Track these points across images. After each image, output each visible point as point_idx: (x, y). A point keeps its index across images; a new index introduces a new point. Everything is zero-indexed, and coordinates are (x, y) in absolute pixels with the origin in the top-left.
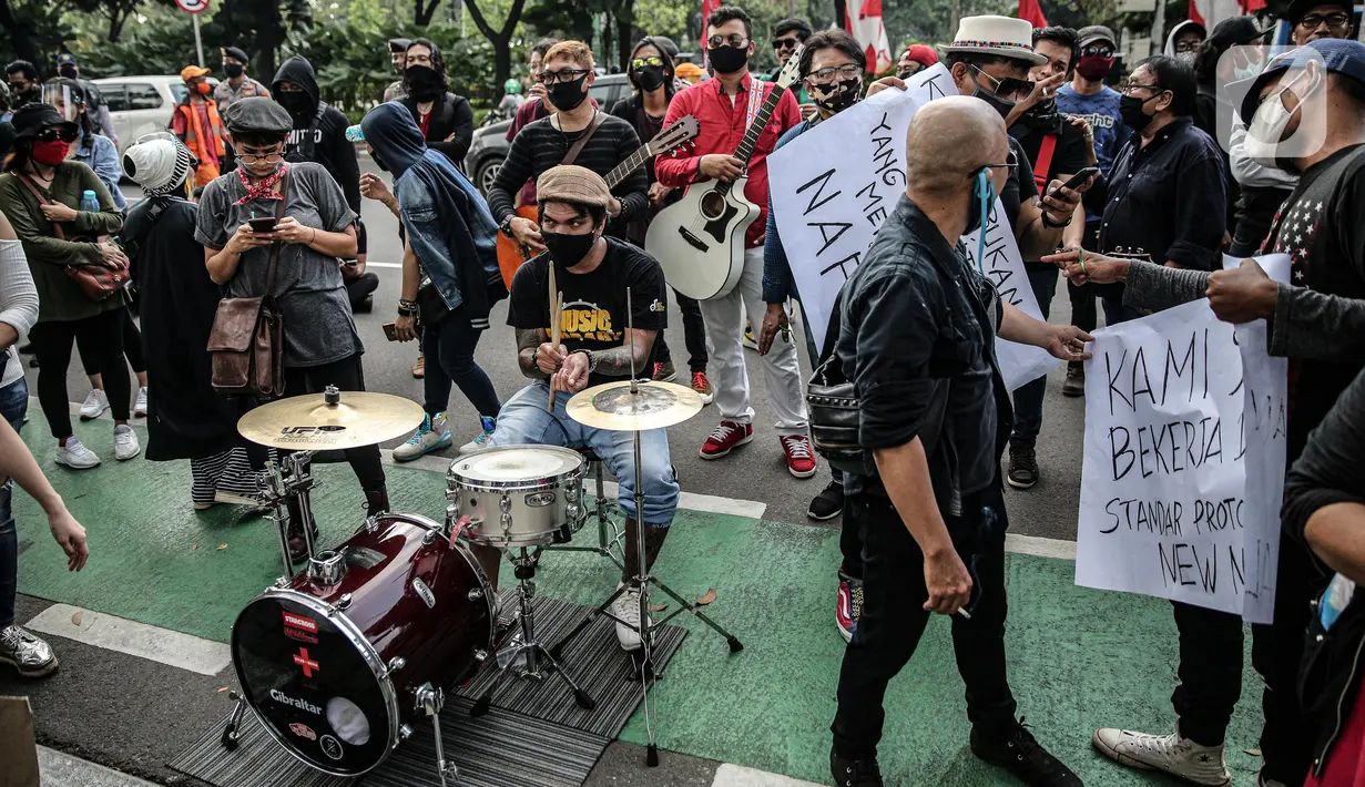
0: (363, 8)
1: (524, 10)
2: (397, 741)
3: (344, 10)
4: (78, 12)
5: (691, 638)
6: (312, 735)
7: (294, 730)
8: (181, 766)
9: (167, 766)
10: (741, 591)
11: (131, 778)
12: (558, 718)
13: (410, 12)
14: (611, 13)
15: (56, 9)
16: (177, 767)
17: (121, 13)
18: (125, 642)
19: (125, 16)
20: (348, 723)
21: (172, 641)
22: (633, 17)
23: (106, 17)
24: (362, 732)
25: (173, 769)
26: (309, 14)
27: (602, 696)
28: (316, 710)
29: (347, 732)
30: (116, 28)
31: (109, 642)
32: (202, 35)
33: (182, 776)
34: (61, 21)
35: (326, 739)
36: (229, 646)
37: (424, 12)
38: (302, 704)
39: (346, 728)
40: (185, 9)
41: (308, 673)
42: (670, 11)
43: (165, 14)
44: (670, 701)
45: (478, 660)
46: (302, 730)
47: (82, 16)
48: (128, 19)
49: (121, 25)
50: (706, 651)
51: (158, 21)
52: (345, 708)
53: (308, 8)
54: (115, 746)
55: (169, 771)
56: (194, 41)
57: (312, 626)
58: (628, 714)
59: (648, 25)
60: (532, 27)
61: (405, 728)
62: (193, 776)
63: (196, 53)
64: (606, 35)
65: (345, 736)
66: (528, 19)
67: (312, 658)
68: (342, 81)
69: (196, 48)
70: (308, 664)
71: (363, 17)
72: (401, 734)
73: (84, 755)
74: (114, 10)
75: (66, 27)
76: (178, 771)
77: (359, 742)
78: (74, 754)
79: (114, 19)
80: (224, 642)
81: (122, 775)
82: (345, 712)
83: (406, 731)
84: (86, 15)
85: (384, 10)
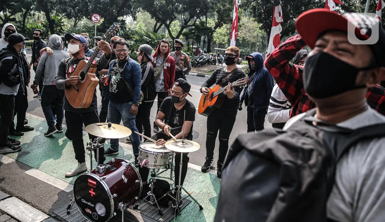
0: (140, 26)
1: (182, 32)
2: (112, 216)
3: (135, 26)
4: (67, 19)
5: (191, 203)
6: (90, 212)
7: (86, 210)
8: (56, 213)
9: (53, 212)
10: (207, 193)
11: (43, 213)
12: (152, 217)
13: (152, 29)
14: (206, 36)
15: (61, 18)
16: (55, 213)
17: (78, 20)
18: (48, 180)
19: (78, 22)
20: (101, 210)
21: (60, 182)
22: (212, 38)
23: (74, 21)
24: (104, 213)
25: (54, 213)
26: (126, 26)
27: (165, 213)
28: (93, 206)
29: (100, 212)
30: (76, 24)
31: (44, 180)
32: (97, 28)
33: (56, 215)
34: (62, 21)
35: (94, 214)
36: (73, 186)
37: (156, 29)
38: (89, 204)
39: (99, 211)
40: (94, 22)
41: (92, 195)
42: (223, 37)
43: (89, 22)
44: (182, 218)
45: (136, 199)
46: (88, 211)
47: (67, 20)
48: (79, 22)
49: (77, 24)
50: (195, 207)
51: (87, 23)
52: (100, 206)
53: (126, 25)
54: (41, 205)
55: (53, 213)
56: (95, 30)
57: (95, 183)
58: (171, 219)
59: (216, 40)
60: (184, 37)
61: (115, 213)
62: (58, 216)
63: (94, 33)
64: (204, 41)
65: (99, 213)
66: (184, 35)
67: (94, 191)
68: (131, 45)
69: (95, 32)
70: (92, 193)
71: (140, 29)
72: (113, 214)
73: (33, 206)
74: (76, 19)
75: (63, 23)
76: (55, 214)
77: (103, 215)
78: (31, 205)
79: (75, 22)
80: (72, 184)
81: (41, 212)
82: (100, 207)
83: (115, 214)
84: (69, 20)
85: (146, 28)
